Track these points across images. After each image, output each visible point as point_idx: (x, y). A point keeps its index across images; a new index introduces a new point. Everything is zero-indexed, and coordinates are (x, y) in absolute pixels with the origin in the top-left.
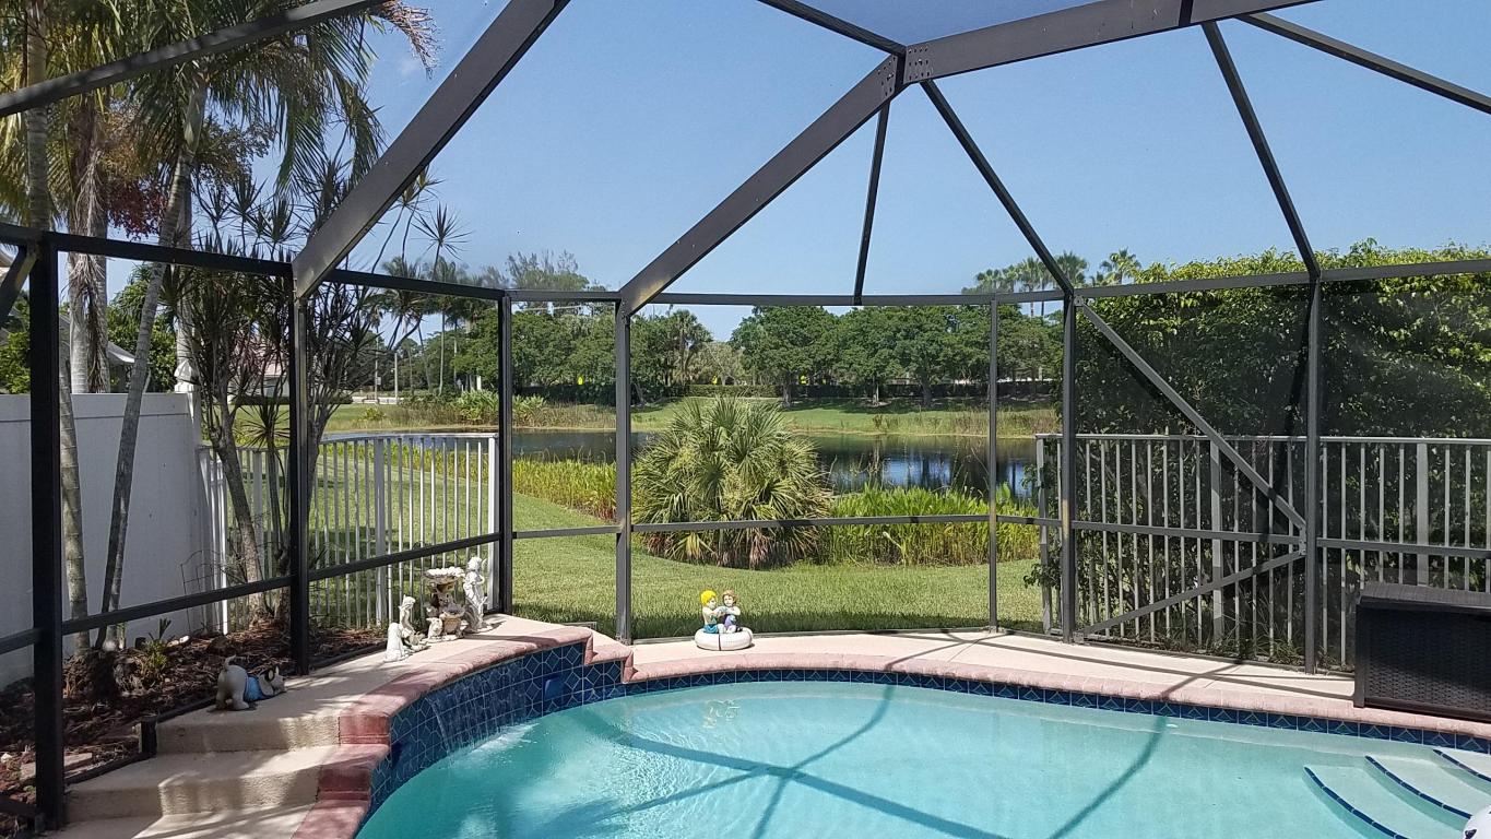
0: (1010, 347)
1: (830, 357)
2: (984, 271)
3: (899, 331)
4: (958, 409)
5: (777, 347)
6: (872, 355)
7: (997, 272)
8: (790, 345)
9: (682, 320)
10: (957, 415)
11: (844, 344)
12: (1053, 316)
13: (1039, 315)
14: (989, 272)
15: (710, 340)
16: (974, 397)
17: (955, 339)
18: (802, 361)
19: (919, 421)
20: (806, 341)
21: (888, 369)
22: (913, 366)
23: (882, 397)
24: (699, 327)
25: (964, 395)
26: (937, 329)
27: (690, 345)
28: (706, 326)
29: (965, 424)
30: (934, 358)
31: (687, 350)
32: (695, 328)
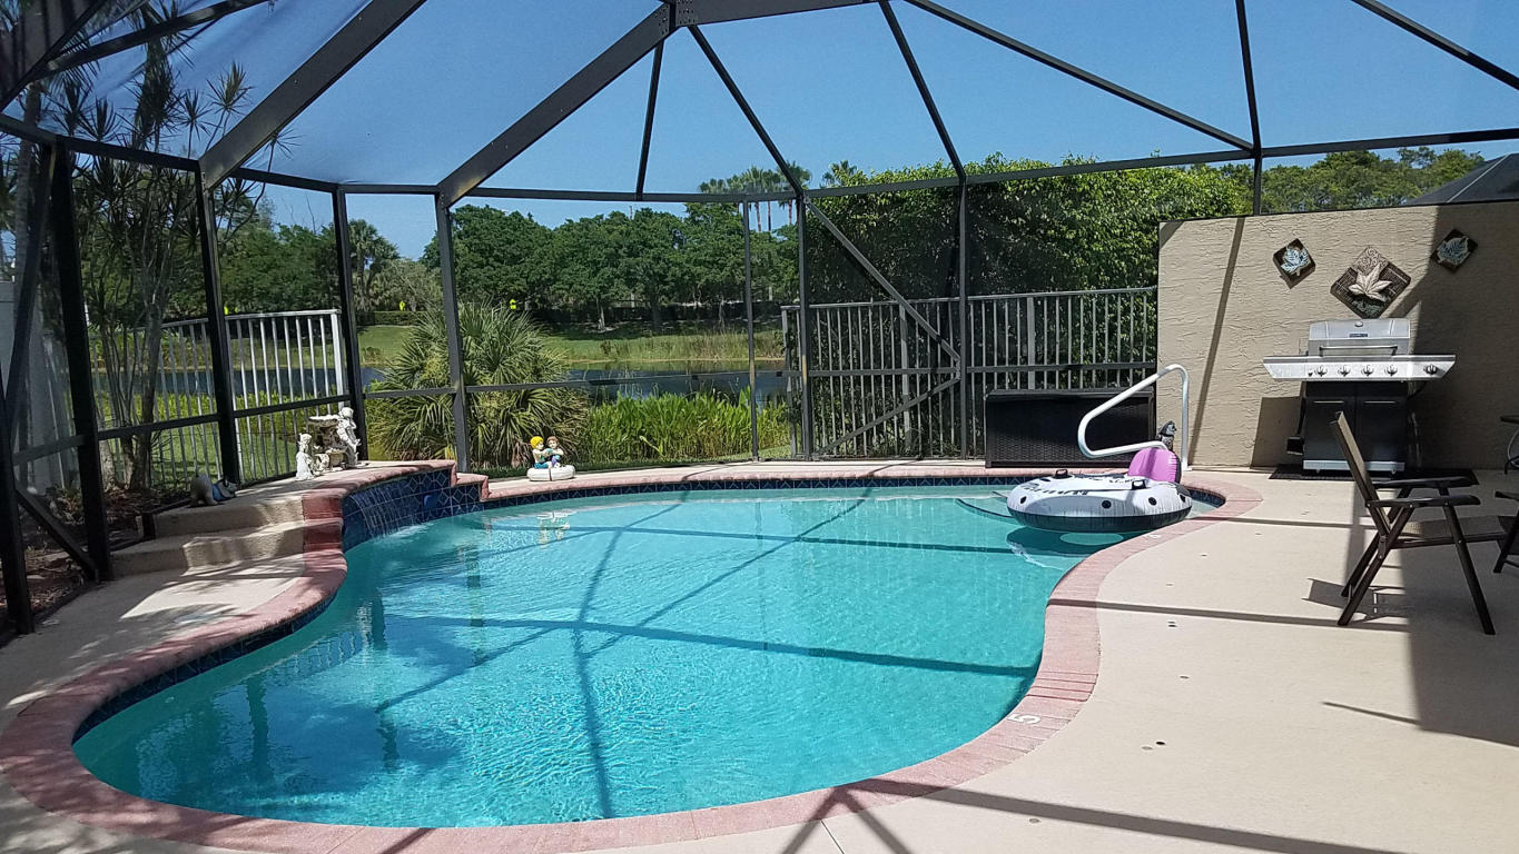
0: (739, 265)
1: (547, 276)
2: (708, 182)
3: (621, 247)
4: (692, 333)
5: (481, 266)
6: (595, 274)
7: (721, 182)
8: (496, 264)
9: (358, 233)
10: (690, 339)
11: (561, 262)
12: (781, 231)
13: (767, 230)
14: (713, 182)
15: (395, 257)
16: (707, 320)
17: (682, 259)
18: (512, 281)
19: (650, 346)
20: (515, 260)
21: (614, 289)
22: (640, 287)
23: (608, 322)
24: (380, 241)
25: (695, 318)
26: (662, 246)
27: (370, 262)
28: (390, 240)
29: (699, 347)
30: (662, 278)
31: (367, 267)
32: (376, 242)
